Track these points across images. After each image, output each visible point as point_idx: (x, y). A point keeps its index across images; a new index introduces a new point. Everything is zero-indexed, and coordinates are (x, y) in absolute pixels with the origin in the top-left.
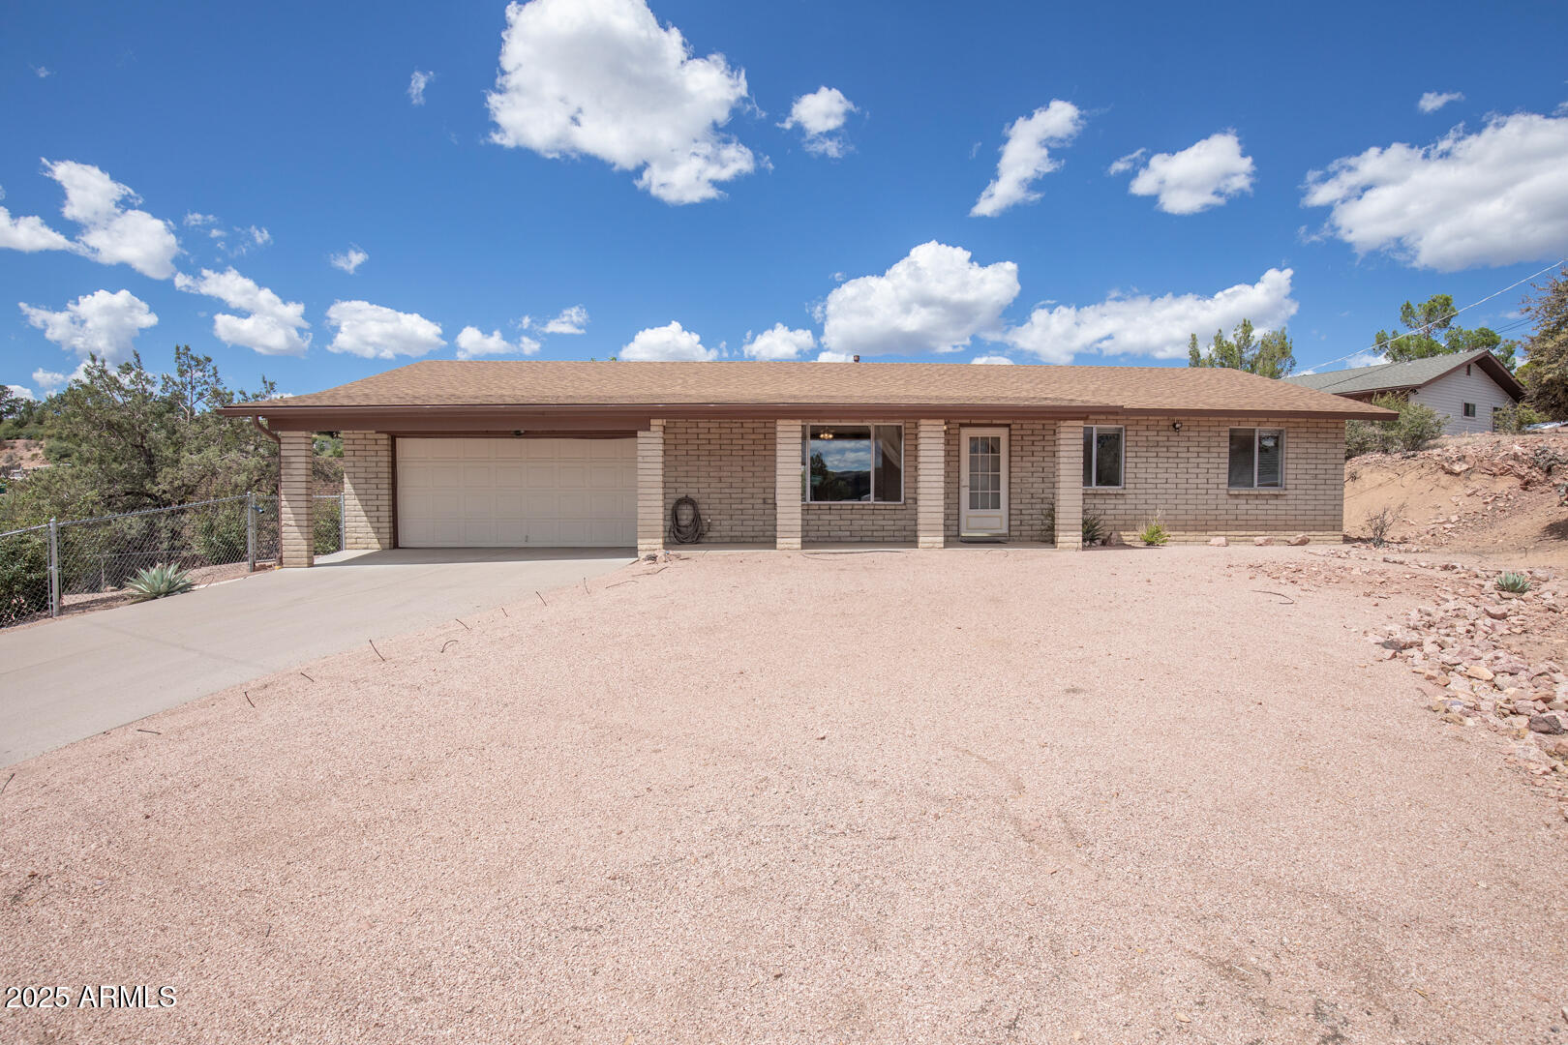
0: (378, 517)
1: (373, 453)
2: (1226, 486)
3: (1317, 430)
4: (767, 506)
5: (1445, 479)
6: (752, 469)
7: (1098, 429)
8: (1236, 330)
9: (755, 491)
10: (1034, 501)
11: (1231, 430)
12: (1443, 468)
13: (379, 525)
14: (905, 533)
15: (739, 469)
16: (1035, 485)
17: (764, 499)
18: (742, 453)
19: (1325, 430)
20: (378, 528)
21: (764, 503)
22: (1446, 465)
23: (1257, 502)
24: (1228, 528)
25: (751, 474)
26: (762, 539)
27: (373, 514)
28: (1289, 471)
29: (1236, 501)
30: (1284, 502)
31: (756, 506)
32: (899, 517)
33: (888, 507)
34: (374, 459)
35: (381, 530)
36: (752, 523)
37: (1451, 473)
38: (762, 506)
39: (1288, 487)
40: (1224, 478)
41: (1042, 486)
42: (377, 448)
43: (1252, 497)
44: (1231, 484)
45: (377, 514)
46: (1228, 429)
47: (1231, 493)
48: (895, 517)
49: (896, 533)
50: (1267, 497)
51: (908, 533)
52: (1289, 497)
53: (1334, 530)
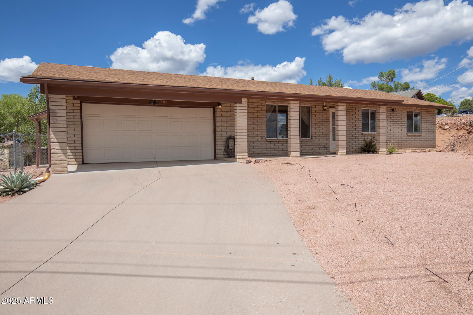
0: (75, 147)
1: (72, 111)
2: (406, 132)
3: (429, 112)
4: (263, 140)
5: (442, 131)
6: (257, 123)
7: (371, 110)
8: (326, 78)
9: (258, 133)
10: (353, 137)
11: (407, 112)
12: (441, 127)
13: (76, 151)
14: (313, 151)
15: (252, 123)
16: (353, 131)
17: (262, 137)
18: (253, 116)
19: (431, 112)
20: (75, 153)
21: (262, 139)
22: (442, 126)
23: (414, 138)
24: (407, 147)
25: (256, 126)
26: (261, 155)
27: (72, 145)
28: (422, 127)
29: (409, 138)
30: (421, 138)
31: (259, 140)
32: (310, 144)
33: (307, 140)
34: (72, 114)
35: (76, 154)
36: (257, 147)
37: (444, 129)
38: (261, 140)
39: (422, 132)
40: (406, 129)
41: (355, 132)
42: (73, 108)
43: (413, 136)
44: (408, 131)
45: (74, 145)
46: (406, 111)
47: (408, 134)
48: (309, 144)
49: (310, 151)
50: (417, 136)
51: (314, 151)
52: (422, 136)
53: (433, 147)
